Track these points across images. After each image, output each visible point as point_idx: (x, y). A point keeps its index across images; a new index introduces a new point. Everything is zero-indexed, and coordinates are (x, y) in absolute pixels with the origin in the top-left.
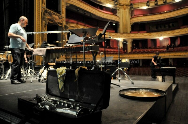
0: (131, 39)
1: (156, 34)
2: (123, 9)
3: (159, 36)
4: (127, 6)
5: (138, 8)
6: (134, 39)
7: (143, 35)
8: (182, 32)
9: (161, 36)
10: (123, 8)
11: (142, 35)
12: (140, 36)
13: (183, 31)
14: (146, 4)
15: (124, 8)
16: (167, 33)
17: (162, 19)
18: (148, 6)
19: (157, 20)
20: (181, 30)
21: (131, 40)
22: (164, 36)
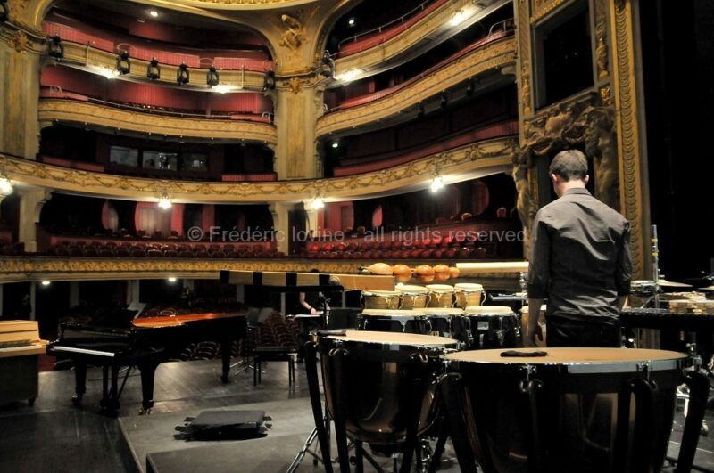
0: (47, 189)
1: (148, 187)
2: (10, 46)
3: (157, 196)
4: (29, 37)
5: (83, 65)
6: (56, 190)
7: (97, 179)
8: (235, 194)
9: (165, 194)
10: (12, 43)
11: (95, 182)
12: (87, 182)
13: (235, 190)
14: (115, 62)
15: (17, 43)
16: (184, 190)
17: (169, 136)
18: (125, 71)
19: (153, 134)
20: (230, 188)
21: (45, 192)
22: (173, 197)
